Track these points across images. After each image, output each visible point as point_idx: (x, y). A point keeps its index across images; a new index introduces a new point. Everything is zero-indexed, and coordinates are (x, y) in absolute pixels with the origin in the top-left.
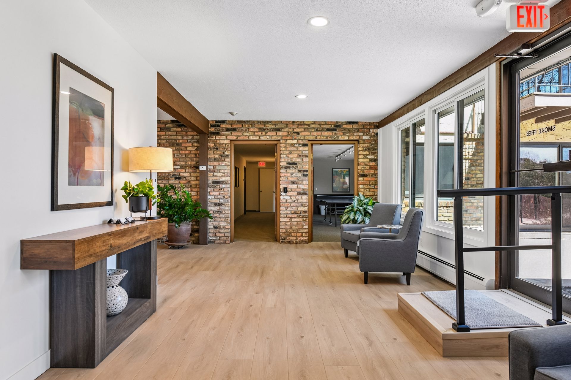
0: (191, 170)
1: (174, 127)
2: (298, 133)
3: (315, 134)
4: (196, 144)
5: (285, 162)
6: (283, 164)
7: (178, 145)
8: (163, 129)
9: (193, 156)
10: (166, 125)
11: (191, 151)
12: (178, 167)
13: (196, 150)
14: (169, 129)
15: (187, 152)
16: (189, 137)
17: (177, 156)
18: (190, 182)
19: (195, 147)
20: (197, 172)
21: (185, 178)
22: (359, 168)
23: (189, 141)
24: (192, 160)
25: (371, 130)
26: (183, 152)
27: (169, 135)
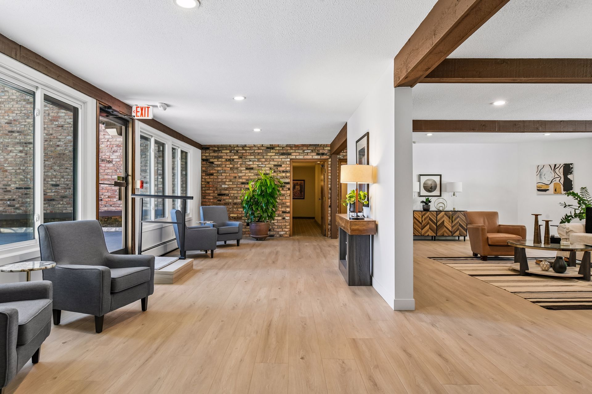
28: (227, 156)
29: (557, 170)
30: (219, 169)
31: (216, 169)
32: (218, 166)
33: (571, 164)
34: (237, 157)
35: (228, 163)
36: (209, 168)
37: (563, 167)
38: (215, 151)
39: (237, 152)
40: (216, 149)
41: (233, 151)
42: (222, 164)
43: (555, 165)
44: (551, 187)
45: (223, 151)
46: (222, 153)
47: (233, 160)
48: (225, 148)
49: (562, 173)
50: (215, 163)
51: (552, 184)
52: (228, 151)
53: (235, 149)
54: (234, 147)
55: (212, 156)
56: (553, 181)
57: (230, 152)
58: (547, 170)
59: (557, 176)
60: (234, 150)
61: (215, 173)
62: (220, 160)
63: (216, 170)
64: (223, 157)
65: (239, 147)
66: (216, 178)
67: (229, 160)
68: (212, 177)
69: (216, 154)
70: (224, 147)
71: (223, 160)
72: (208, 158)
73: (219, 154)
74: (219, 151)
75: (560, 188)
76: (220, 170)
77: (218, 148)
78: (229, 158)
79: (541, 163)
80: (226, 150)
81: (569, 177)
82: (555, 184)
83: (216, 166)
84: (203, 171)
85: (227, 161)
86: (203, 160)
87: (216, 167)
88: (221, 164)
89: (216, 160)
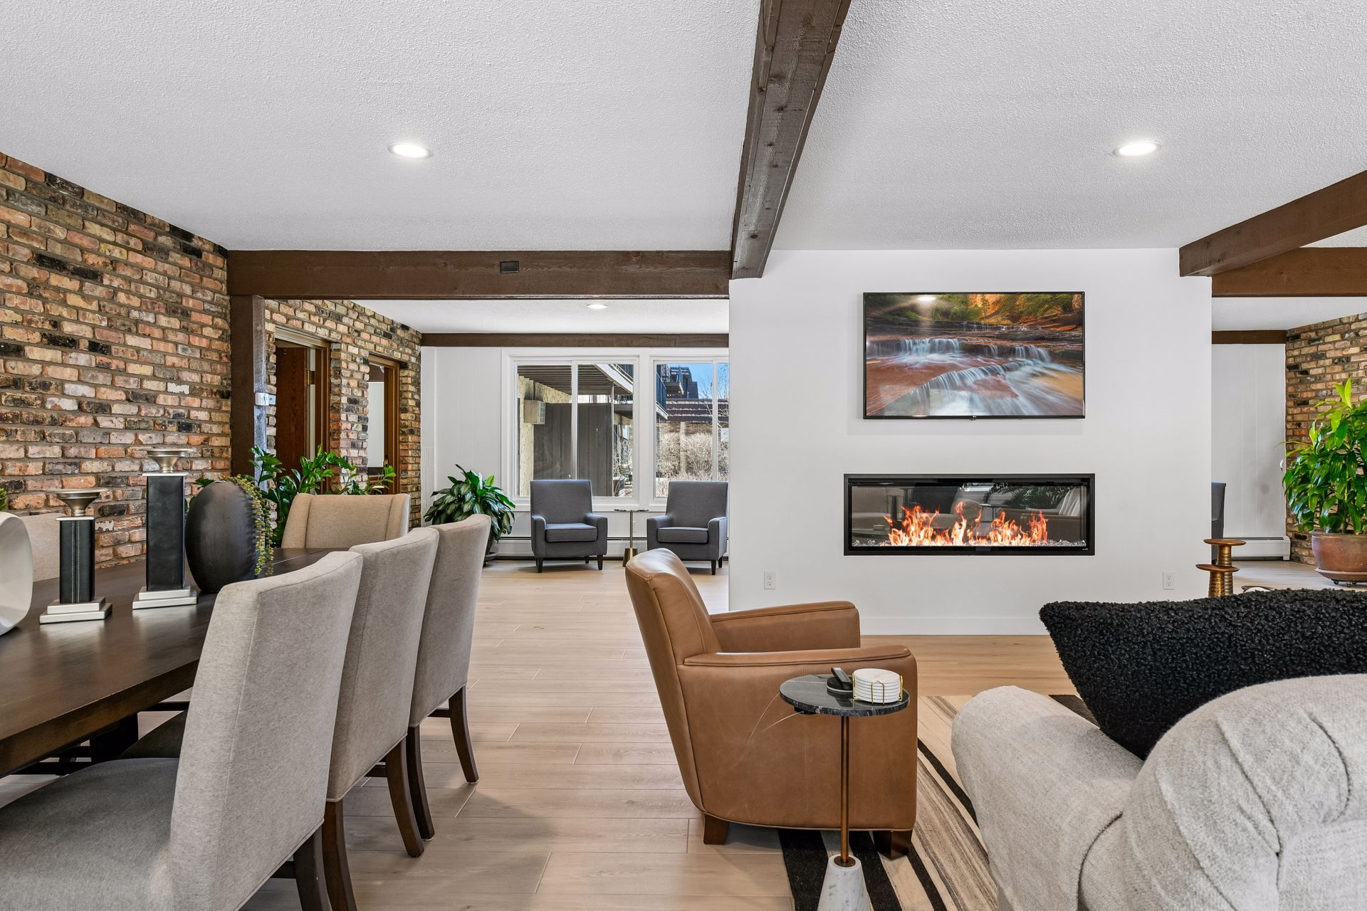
0: (209, 403)
1: (174, 250)
2: (358, 332)
3: (375, 339)
4: (219, 321)
5: (346, 396)
6: (344, 400)
7: (185, 314)
8: (151, 250)
9: (215, 357)
10: (160, 238)
11: (211, 339)
12: (185, 389)
13: (220, 339)
14: (163, 253)
15: (204, 343)
16: (207, 296)
17: (184, 350)
18: (207, 440)
19: (220, 329)
20: (224, 408)
21: (199, 426)
22: (403, 416)
23: (207, 306)
24: (214, 373)
25: (417, 347)
26: (196, 341)
27: (165, 274)
28: (1336, 349)
30: (1319, 386)
31: (1314, 387)
32: (1318, 379)
34: (1355, 350)
35: (1338, 368)
36: (1301, 388)
38: (1311, 341)
39: (1357, 334)
40: (1313, 335)
41: (1347, 335)
42: (1324, 374)
45: (1328, 339)
46: (1325, 343)
47: (1348, 358)
48: (1330, 331)
50: (1312, 372)
52: (1337, 337)
53: (1353, 327)
54: (1350, 324)
55: (1306, 355)
57: (1343, 338)
60: (1350, 331)
61: (1311, 398)
62: (1321, 362)
63: (1313, 390)
64: (1328, 356)
65: (1360, 321)
66: (1313, 413)
67: (1340, 359)
68: (1305, 409)
69: (1312, 350)
70: (1329, 327)
71: (1328, 362)
72: (1298, 360)
73: (1321, 348)
74: (1319, 339)
76: (1322, 390)
77: (1316, 333)
78: (1339, 354)
80: (1333, 333)
83: (1313, 379)
84: (1290, 396)
85: (1336, 363)
86: (1290, 368)
87: (1313, 382)
88: (1322, 374)
89: (1313, 365)
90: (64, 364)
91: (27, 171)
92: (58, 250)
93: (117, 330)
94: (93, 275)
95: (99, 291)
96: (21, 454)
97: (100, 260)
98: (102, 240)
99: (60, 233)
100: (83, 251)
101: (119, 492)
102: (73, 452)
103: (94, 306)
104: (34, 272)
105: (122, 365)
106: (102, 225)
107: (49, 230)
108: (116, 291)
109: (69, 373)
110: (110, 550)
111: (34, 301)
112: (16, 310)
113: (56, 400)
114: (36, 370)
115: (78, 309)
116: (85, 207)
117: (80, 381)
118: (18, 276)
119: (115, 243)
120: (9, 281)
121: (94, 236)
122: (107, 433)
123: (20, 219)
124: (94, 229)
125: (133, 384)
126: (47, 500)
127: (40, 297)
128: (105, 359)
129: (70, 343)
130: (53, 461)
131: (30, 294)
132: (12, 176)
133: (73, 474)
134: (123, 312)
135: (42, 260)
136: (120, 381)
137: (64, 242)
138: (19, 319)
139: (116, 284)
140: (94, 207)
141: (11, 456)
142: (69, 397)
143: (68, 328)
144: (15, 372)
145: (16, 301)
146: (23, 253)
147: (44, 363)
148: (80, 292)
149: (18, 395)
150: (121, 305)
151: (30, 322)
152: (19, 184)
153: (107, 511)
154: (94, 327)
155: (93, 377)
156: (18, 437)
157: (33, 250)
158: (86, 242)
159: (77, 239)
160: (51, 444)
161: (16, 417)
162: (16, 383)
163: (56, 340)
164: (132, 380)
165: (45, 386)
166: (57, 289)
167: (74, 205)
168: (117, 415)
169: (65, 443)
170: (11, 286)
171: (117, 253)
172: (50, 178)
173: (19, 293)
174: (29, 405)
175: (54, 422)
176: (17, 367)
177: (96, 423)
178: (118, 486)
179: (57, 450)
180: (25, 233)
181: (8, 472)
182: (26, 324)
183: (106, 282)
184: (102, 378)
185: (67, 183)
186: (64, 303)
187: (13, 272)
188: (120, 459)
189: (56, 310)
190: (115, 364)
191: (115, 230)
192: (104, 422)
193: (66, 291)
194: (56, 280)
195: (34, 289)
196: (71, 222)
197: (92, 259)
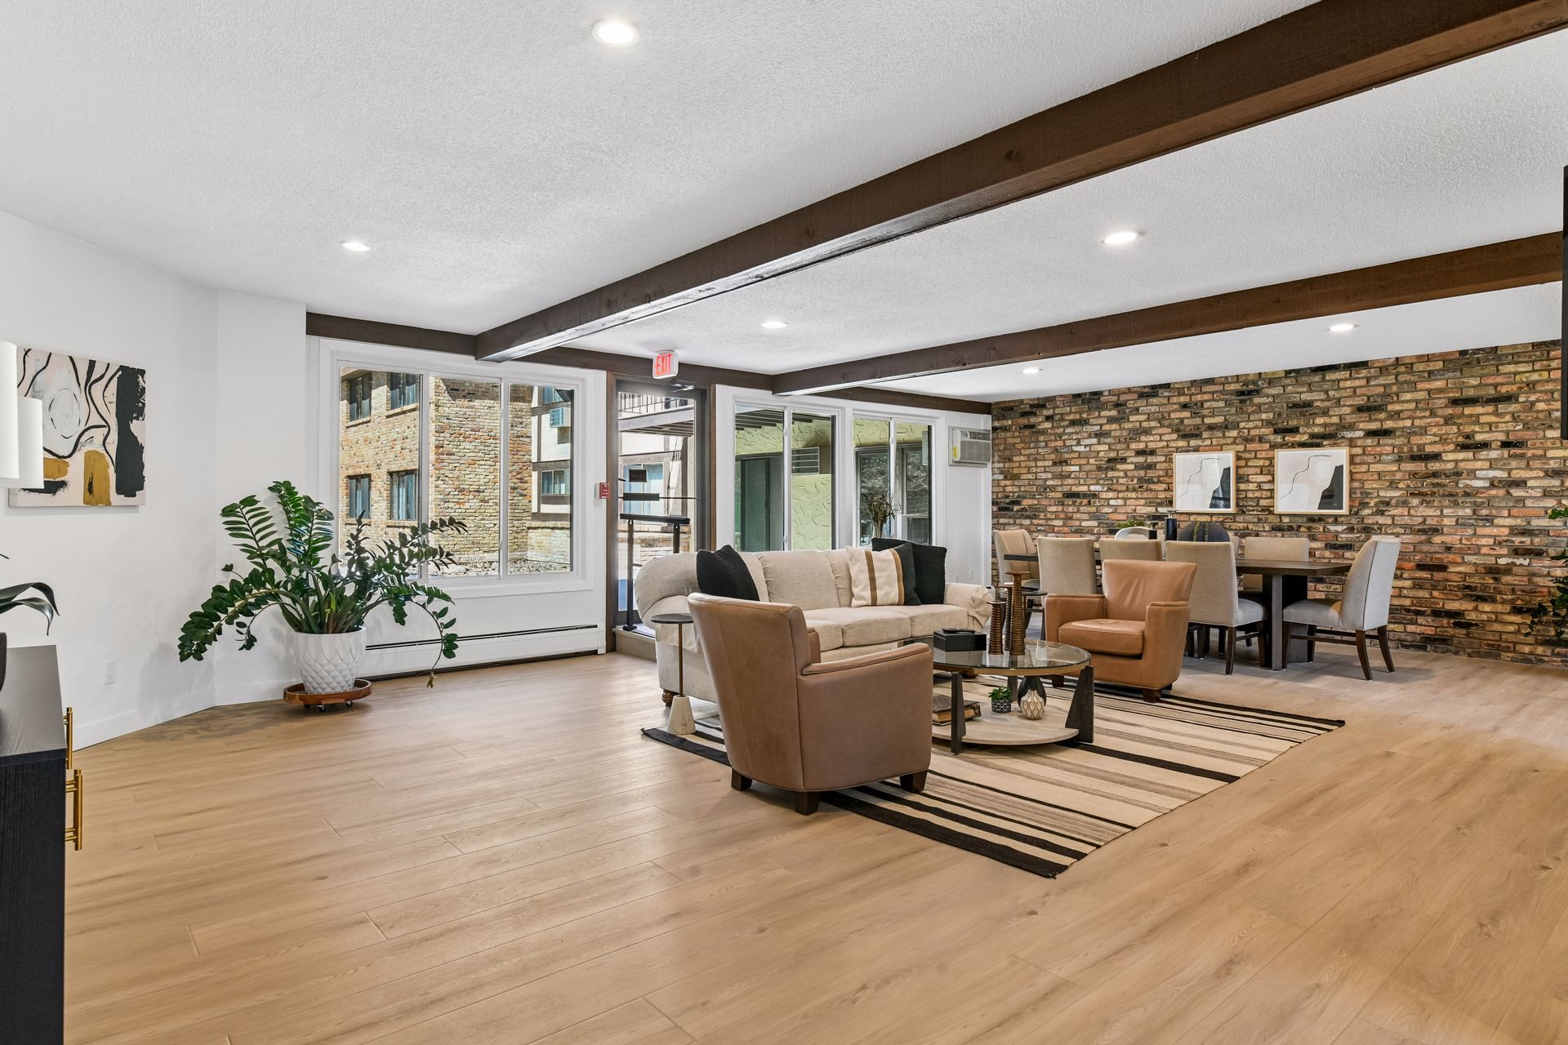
29: (97, 389)
33: (142, 372)
37: (115, 380)
43: (92, 364)
44: (75, 473)
49: (113, 408)
51: (80, 456)
56: (83, 439)
58: (60, 380)
59: (95, 420)
75: (107, 478)
79: (41, 344)
81: (135, 426)
82: (88, 455)
90: (1475, 459)
91: (1445, 358)
92: (1471, 393)
93: (1535, 429)
94: (1509, 398)
95: (1513, 407)
96: (1438, 513)
97: (1514, 388)
98: (1516, 374)
99: (1474, 382)
100: (1496, 386)
101: (1537, 540)
102: (1484, 512)
103: (1508, 418)
104: (1450, 411)
105: (1540, 452)
106: (1517, 363)
107: (1463, 383)
108: (1533, 404)
109: (1478, 464)
110: (1526, 579)
111: (1448, 428)
112: (1435, 435)
113: (1468, 482)
114: (1450, 466)
115: (1490, 425)
116: (1499, 358)
117: (1491, 468)
118: (1436, 416)
119: (1534, 371)
120: (1429, 420)
121: (1510, 373)
122: (1522, 500)
123: (1439, 384)
124: (1511, 368)
125: (1553, 464)
126: (1461, 540)
127: (1454, 424)
128: (1518, 451)
129: (1485, 445)
130: (1463, 517)
131: (1446, 423)
132: (1431, 364)
133: (1484, 526)
134: (1541, 415)
135: (1455, 402)
136: (1535, 464)
137: (1481, 385)
138: (1437, 439)
139: (1533, 398)
140: (1507, 355)
141: (1430, 514)
142: (1480, 479)
143: (1479, 438)
144: (1434, 468)
145: (1435, 430)
146: (1441, 402)
147: (1456, 462)
148: (1496, 413)
149: (1436, 481)
150: (1538, 411)
151: (1446, 439)
152: (1440, 365)
153: (1520, 552)
154: (1507, 433)
155: (1505, 464)
156: (1436, 504)
157: (1449, 398)
158: (1499, 380)
159: (1491, 380)
160: (1464, 507)
161: (1433, 494)
162: (1435, 475)
163: (1470, 445)
164: (1552, 462)
165: (1458, 474)
166: (1471, 416)
167: (1488, 360)
168: (1532, 488)
169: (1476, 507)
170: (1431, 423)
171: (1535, 377)
172: (1463, 353)
173: (1437, 425)
174: (1444, 486)
175: (1467, 494)
176: (1435, 466)
177: (1508, 492)
178: (1536, 535)
179: (1468, 512)
180: (1440, 391)
181: (1427, 523)
182: (1443, 440)
183: (1522, 399)
184: (1514, 464)
185: (1478, 350)
186: (1477, 422)
187: (1433, 414)
188: (1539, 517)
189: (1468, 429)
190: (1530, 453)
191: (1533, 362)
192: (1517, 492)
193: (1478, 416)
194: (1468, 411)
195: (1448, 420)
196: (1485, 371)
197: (1504, 390)
